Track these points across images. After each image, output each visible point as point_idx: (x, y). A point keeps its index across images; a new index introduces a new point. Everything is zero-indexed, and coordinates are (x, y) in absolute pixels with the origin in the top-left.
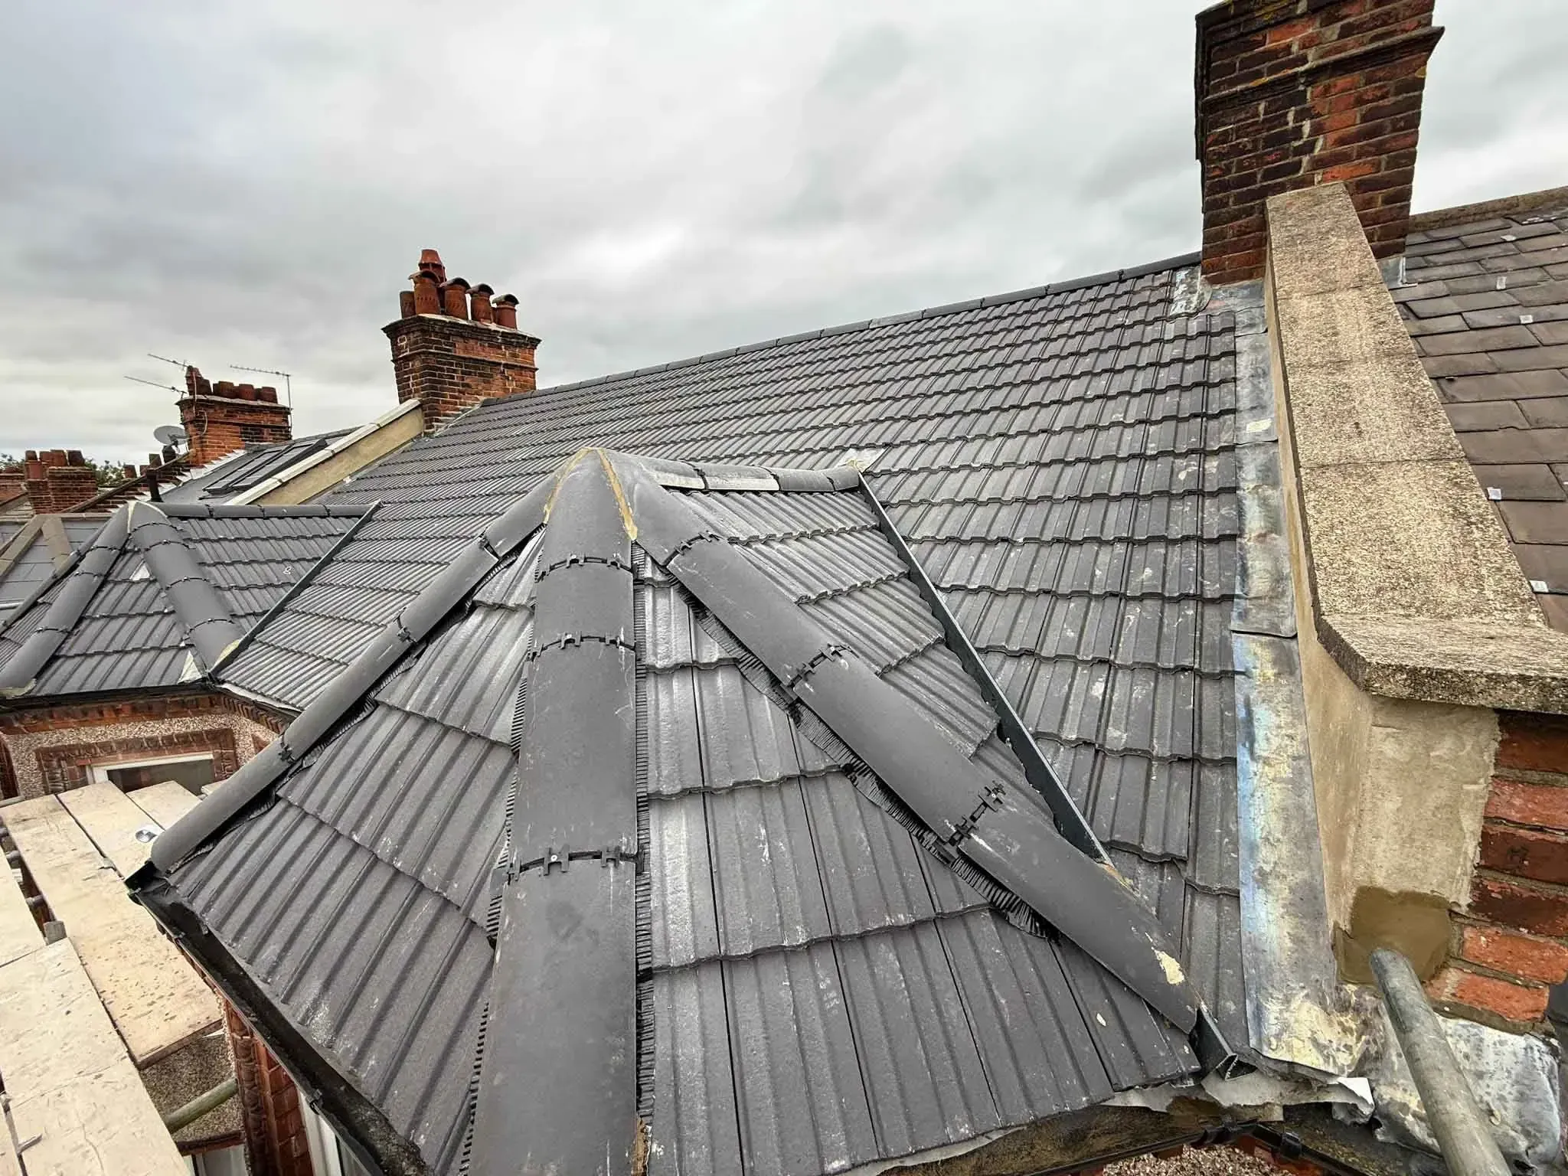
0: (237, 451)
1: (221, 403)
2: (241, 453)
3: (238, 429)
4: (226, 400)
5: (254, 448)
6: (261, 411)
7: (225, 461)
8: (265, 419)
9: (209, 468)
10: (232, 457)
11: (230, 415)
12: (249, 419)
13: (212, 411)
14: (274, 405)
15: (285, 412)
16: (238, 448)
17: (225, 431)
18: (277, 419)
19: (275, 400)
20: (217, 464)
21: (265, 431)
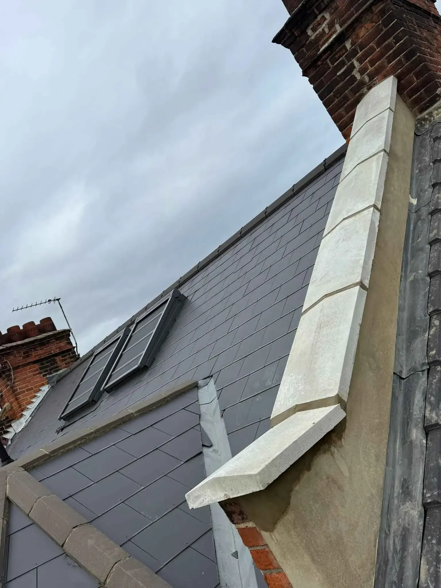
0: (43, 388)
1: (17, 346)
2: (46, 389)
3: (37, 366)
4: (19, 343)
5: (55, 379)
6: (48, 342)
7: (37, 401)
8: (54, 348)
9: (27, 414)
10: (41, 395)
11: (27, 355)
12: (41, 353)
13: (12, 357)
14: (55, 332)
15: (66, 334)
16: (43, 385)
17: (28, 372)
18: (62, 344)
19: (54, 328)
20: (32, 407)
21: (57, 358)
